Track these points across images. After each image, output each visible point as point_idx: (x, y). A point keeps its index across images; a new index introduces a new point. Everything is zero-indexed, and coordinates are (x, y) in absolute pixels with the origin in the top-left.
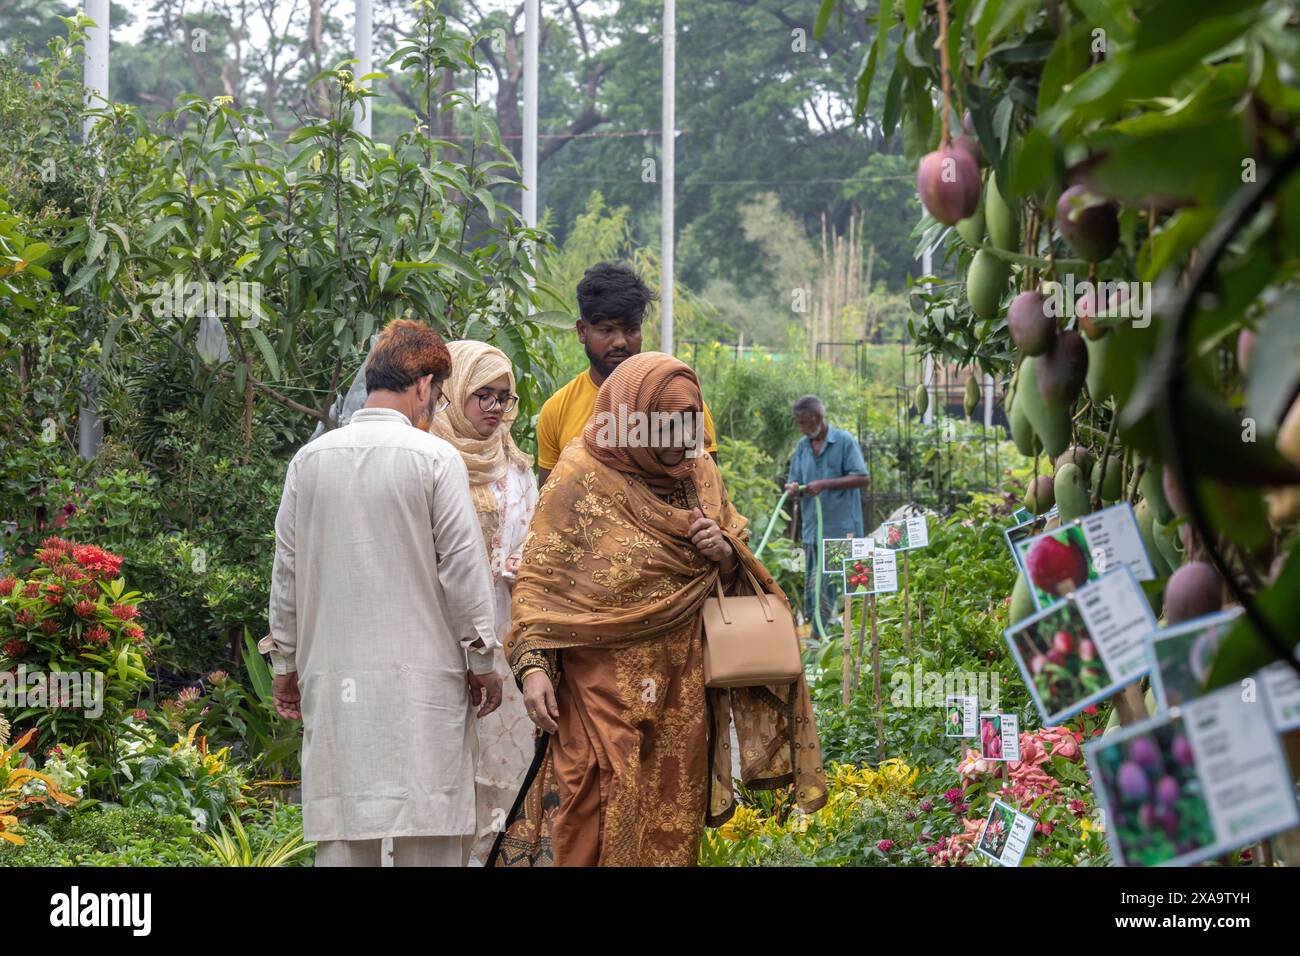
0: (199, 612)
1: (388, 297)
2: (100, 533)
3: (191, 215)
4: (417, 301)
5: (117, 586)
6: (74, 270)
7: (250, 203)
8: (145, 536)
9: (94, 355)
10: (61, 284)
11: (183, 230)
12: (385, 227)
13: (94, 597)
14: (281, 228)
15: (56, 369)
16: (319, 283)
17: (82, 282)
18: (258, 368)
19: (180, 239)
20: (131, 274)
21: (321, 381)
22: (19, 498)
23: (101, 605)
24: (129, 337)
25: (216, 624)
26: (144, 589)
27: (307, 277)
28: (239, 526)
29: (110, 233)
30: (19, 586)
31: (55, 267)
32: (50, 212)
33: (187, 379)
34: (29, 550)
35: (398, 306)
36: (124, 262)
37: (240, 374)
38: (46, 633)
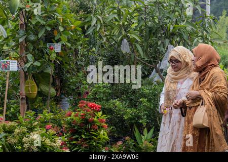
0: (122, 120)
1: (173, 34)
2: (95, 99)
3: (119, 14)
4: (180, 35)
5: (100, 114)
6: (88, 28)
7: (135, 10)
8: (107, 100)
9: (94, 52)
10: (84, 32)
11: (117, 18)
12: (172, 16)
13: (94, 117)
14: (143, 16)
15: (83, 55)
16: (154, 31)
17: (90, 31)
18: (138, 54)
19: (116, 20)
20: (103, 30)
21: (154, 58)
22: (73, 90)
23: (95, 119)
24: (103, 47)
25: (127, 124)
26: (107, 114)
27: (151, 29)
28: (133, 97)
29: (97, 18)
30: (73, 114)
31: (83, 28)
32: (81, 13)
33: (118, 57)
34: (76, 104)
35: (175, 37)
36: (101, 26)
37: (133, 56)
38: (81, 127)
